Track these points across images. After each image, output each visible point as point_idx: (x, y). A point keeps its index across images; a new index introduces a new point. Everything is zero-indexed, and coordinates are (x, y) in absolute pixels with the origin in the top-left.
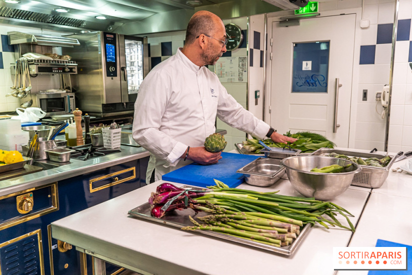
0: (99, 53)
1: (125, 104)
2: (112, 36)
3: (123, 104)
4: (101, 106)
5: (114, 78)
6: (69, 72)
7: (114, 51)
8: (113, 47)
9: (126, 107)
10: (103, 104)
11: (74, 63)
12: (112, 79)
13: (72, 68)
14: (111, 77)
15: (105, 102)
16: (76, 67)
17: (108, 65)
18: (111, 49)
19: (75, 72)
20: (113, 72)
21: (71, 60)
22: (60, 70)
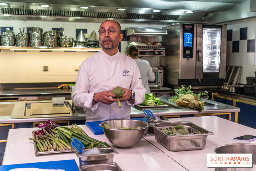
0: (179, 40)
1: (200, 80)
2: (191, 27)
3: (198, 80)
4: (177, 80)
5: (189, 59)
6: (158, 54)
7: (191, 38)
8: (191, 35)
9: (201, 83)
10: (179, 80)
11: (163, 48)
12: (188, 60)
13: (161, 52)
14: (187, 59)
15: (180, 78)
16: (164, 51)
17: (185, 49)
18: (189, 36)
19: (163, 54)
20: (189, 55)
21: (161, 46)
22: (152, 53)
